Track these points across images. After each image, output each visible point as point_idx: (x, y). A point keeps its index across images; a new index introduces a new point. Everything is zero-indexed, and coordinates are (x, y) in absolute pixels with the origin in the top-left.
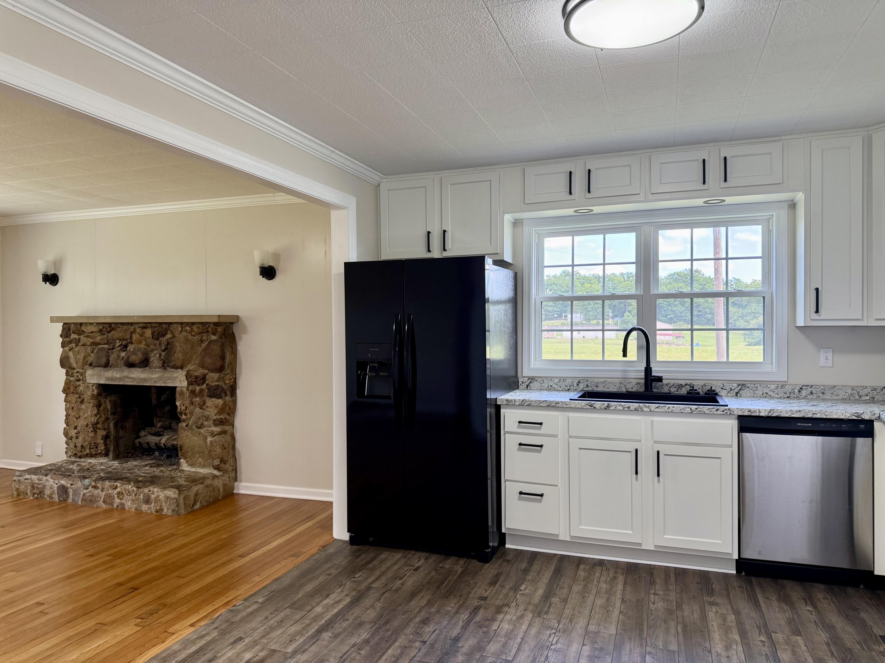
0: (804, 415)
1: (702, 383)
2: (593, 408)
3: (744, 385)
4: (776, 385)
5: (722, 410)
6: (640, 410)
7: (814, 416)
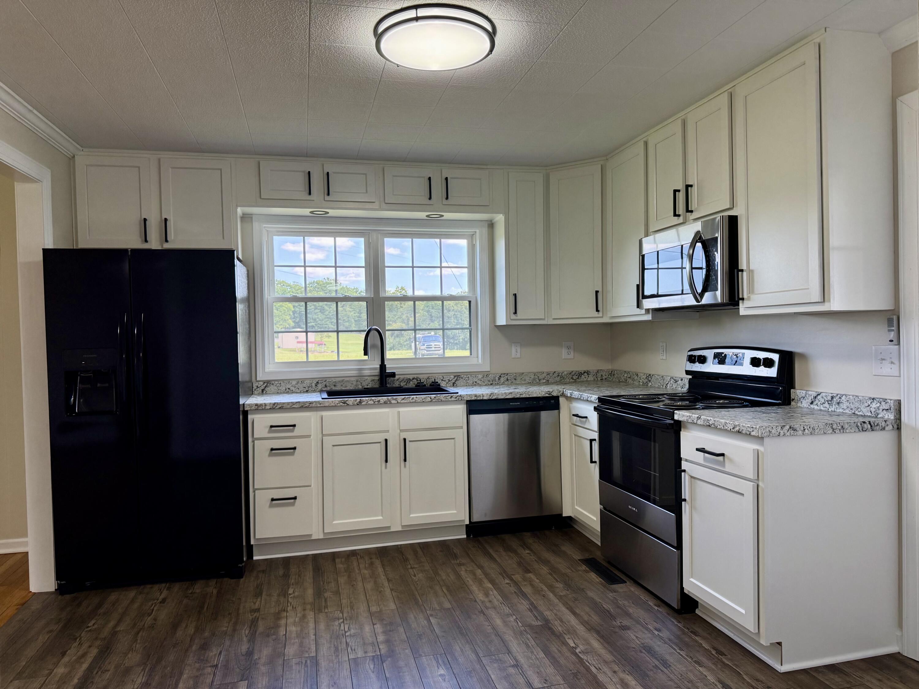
0: (514, 396)
1: (426, 376)
2: (346, 404)
3: (459, 376)
4: (482, 375)
5: (455, 397)
6: (389, 402)
7: (521, 396)
